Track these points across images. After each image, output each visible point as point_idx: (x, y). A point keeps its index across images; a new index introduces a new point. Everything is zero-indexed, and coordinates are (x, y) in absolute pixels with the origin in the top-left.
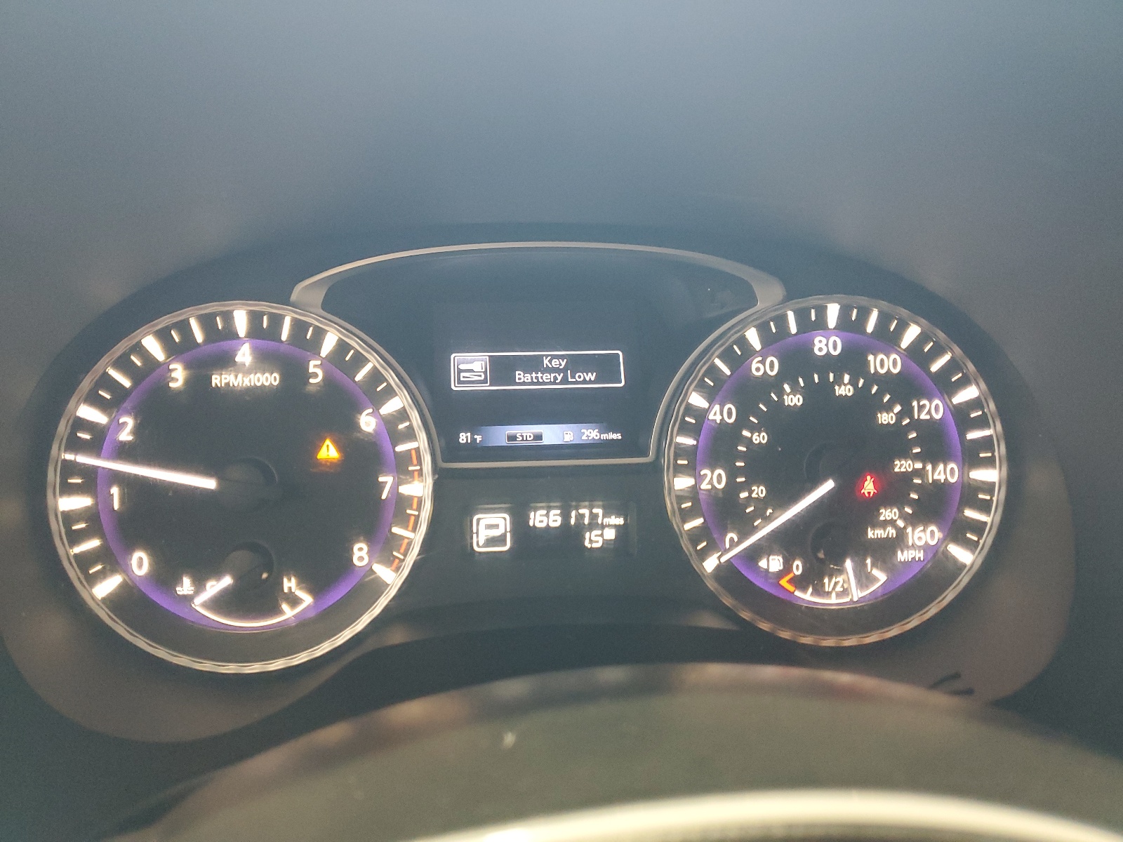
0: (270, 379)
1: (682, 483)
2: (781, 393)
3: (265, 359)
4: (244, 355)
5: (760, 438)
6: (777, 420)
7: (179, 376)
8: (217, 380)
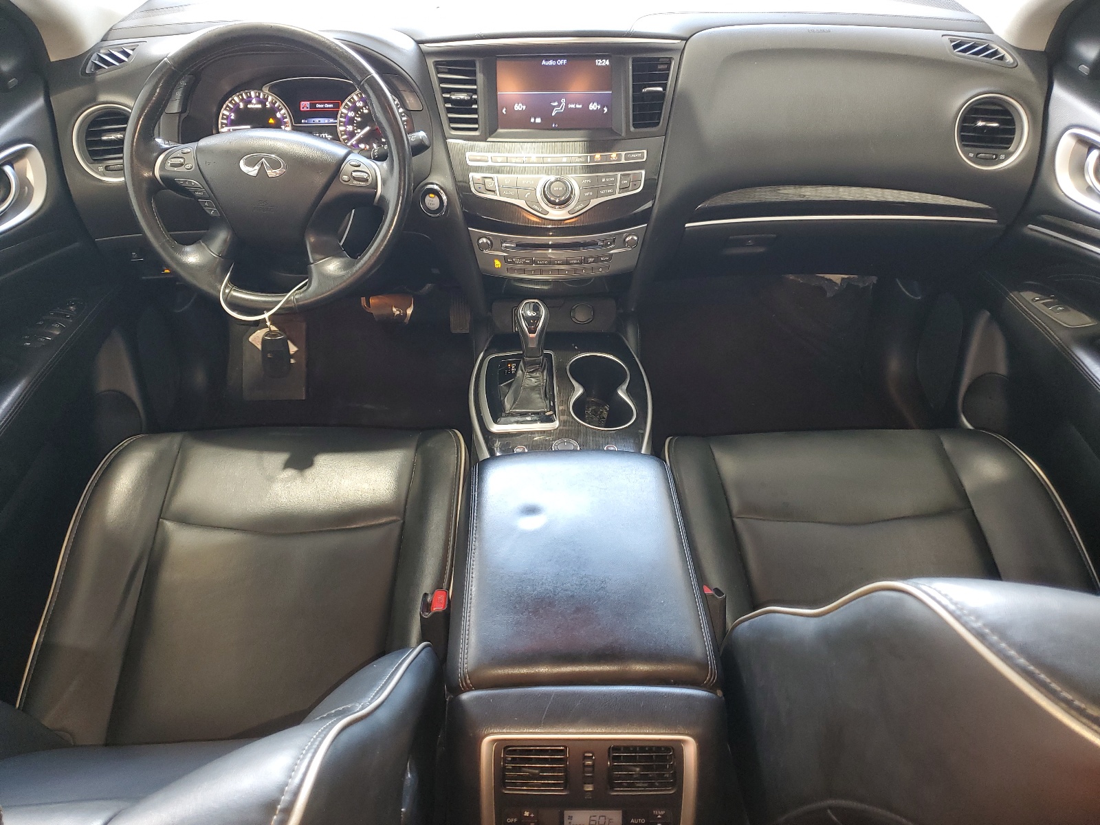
0: (259, 106)
1: (342, 128)
2: (363, 109)
3: (260, 102)
4: (254, 101)
5: (359, 119)
6: (362, 115)
7: (242, 105)
8: (249, 106)
